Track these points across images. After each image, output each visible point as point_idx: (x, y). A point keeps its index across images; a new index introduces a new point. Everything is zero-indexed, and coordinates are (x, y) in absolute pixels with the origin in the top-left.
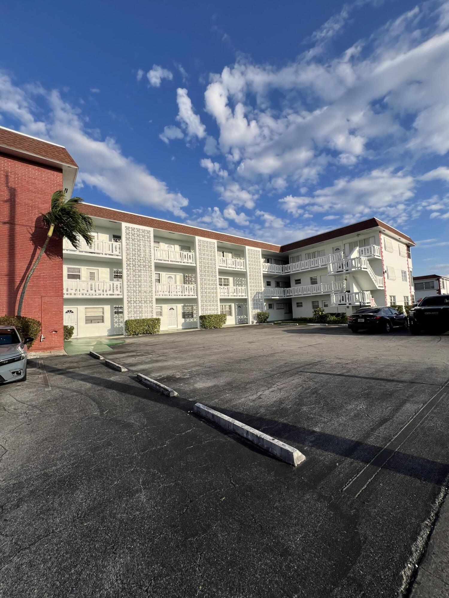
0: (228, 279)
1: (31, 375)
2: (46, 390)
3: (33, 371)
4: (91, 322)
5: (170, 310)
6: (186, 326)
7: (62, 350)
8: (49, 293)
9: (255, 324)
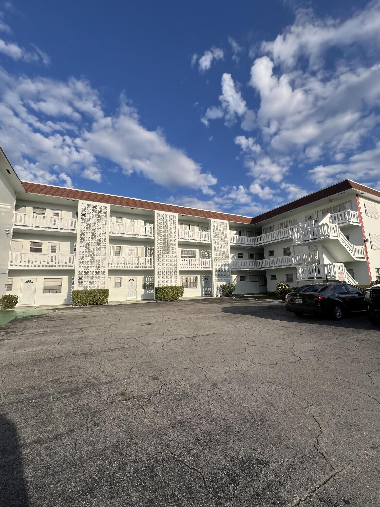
0: (194, 251)
4: (50, 291)
5: (130, 281)
6: (146, 297)
9: (219, 296)
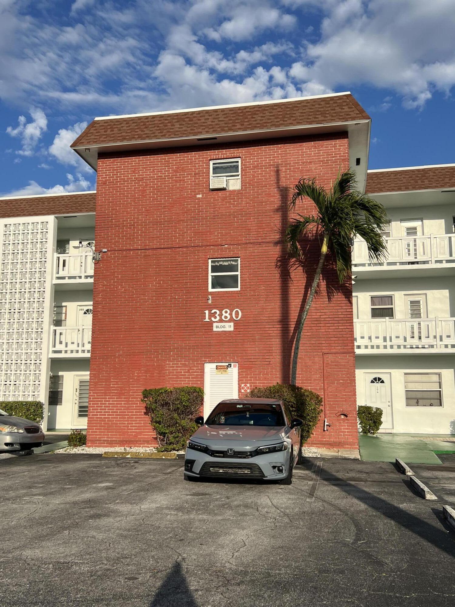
1: (301, 479)
2: (308, 500)
3: (304, 474)
4: (417, 403)
7: (356, 450)
8: (333, 348)
